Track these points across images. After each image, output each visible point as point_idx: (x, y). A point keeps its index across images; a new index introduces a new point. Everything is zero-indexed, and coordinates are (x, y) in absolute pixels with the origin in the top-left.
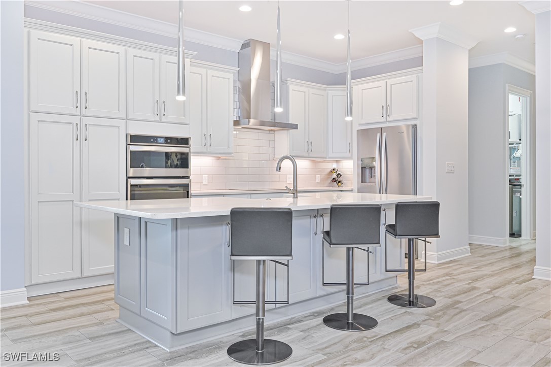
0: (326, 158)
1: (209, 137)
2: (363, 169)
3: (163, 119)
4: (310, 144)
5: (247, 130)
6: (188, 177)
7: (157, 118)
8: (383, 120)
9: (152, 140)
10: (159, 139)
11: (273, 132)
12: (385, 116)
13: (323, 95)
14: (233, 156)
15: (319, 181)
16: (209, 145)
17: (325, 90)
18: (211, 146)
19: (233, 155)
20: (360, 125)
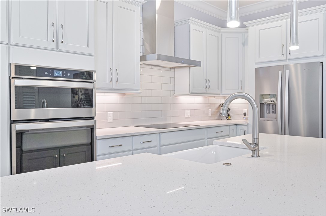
0: (219, 94)
1: (115, 72)
2: (261, 105)
3: (61, 47)
4: (208, 81)
5: (150, 67)
6: (93, 118)
7: (53, 45)
8: (284, 58)
9: (46, 73)
10: (56, 73)
11: (173, 70)
12: (285, 55)
13: (217, 37)
14: (140, 93)
15: (211, 115)
16: (115, 80)
17: (219, 32)
18: (117, 81)
19: (139, 91)
20: (256, 63)
